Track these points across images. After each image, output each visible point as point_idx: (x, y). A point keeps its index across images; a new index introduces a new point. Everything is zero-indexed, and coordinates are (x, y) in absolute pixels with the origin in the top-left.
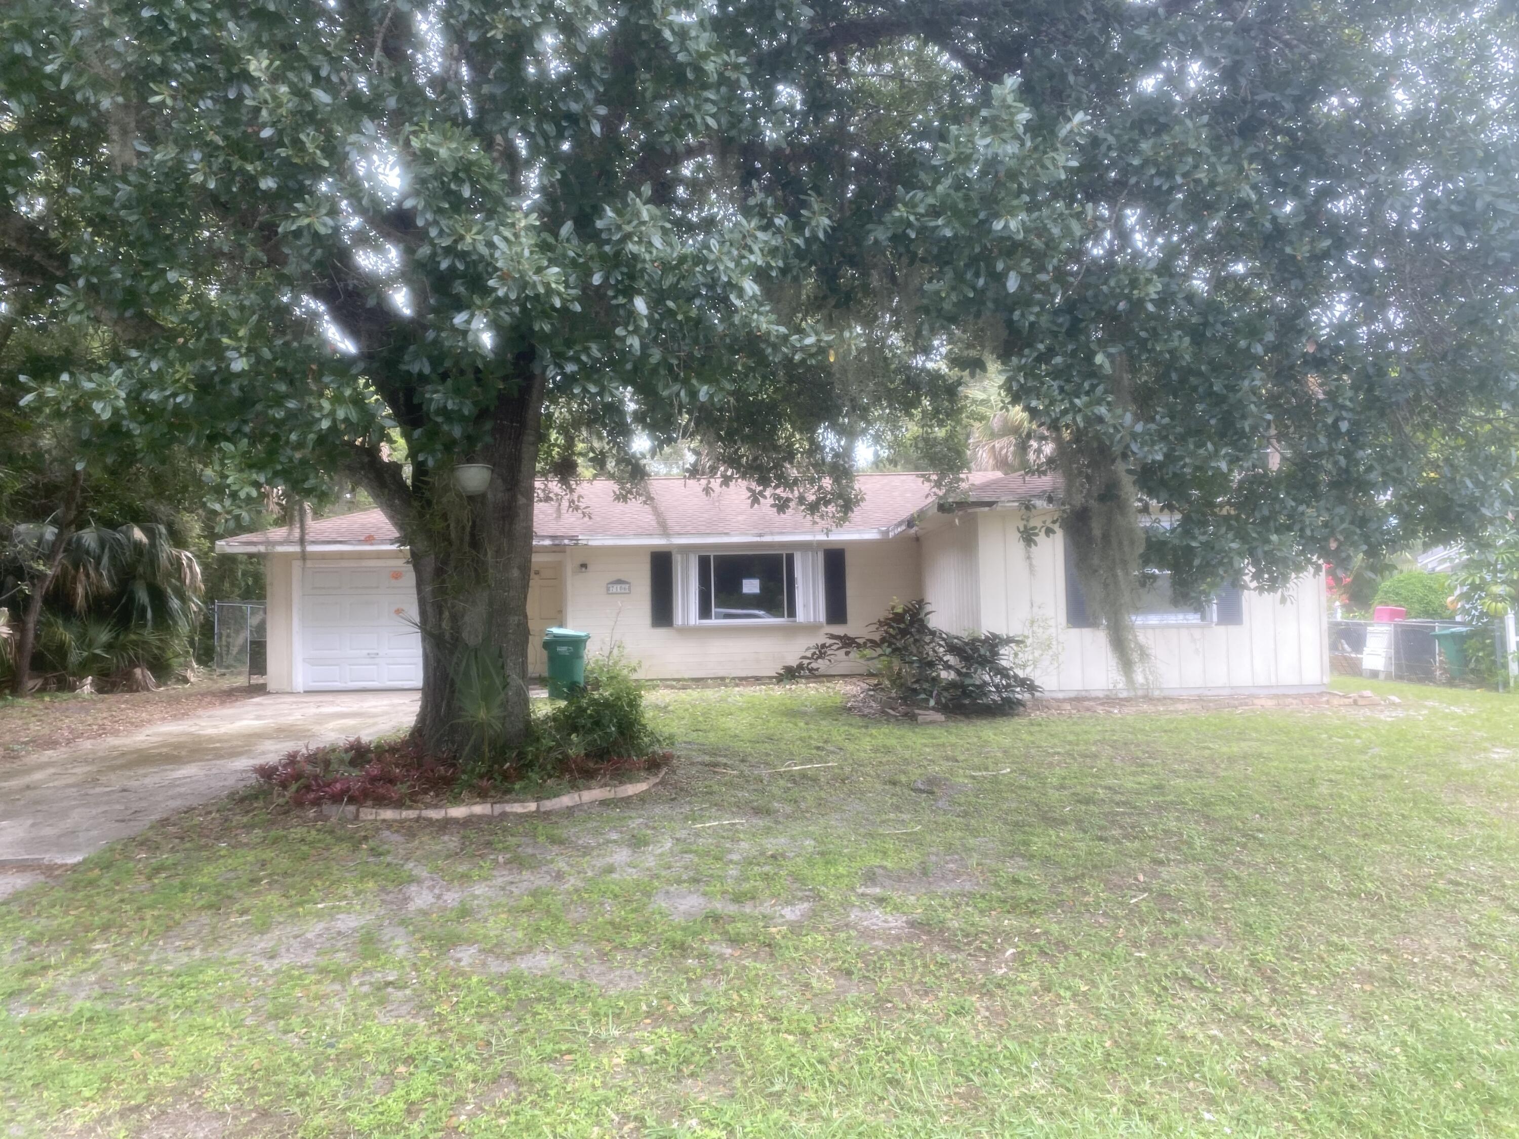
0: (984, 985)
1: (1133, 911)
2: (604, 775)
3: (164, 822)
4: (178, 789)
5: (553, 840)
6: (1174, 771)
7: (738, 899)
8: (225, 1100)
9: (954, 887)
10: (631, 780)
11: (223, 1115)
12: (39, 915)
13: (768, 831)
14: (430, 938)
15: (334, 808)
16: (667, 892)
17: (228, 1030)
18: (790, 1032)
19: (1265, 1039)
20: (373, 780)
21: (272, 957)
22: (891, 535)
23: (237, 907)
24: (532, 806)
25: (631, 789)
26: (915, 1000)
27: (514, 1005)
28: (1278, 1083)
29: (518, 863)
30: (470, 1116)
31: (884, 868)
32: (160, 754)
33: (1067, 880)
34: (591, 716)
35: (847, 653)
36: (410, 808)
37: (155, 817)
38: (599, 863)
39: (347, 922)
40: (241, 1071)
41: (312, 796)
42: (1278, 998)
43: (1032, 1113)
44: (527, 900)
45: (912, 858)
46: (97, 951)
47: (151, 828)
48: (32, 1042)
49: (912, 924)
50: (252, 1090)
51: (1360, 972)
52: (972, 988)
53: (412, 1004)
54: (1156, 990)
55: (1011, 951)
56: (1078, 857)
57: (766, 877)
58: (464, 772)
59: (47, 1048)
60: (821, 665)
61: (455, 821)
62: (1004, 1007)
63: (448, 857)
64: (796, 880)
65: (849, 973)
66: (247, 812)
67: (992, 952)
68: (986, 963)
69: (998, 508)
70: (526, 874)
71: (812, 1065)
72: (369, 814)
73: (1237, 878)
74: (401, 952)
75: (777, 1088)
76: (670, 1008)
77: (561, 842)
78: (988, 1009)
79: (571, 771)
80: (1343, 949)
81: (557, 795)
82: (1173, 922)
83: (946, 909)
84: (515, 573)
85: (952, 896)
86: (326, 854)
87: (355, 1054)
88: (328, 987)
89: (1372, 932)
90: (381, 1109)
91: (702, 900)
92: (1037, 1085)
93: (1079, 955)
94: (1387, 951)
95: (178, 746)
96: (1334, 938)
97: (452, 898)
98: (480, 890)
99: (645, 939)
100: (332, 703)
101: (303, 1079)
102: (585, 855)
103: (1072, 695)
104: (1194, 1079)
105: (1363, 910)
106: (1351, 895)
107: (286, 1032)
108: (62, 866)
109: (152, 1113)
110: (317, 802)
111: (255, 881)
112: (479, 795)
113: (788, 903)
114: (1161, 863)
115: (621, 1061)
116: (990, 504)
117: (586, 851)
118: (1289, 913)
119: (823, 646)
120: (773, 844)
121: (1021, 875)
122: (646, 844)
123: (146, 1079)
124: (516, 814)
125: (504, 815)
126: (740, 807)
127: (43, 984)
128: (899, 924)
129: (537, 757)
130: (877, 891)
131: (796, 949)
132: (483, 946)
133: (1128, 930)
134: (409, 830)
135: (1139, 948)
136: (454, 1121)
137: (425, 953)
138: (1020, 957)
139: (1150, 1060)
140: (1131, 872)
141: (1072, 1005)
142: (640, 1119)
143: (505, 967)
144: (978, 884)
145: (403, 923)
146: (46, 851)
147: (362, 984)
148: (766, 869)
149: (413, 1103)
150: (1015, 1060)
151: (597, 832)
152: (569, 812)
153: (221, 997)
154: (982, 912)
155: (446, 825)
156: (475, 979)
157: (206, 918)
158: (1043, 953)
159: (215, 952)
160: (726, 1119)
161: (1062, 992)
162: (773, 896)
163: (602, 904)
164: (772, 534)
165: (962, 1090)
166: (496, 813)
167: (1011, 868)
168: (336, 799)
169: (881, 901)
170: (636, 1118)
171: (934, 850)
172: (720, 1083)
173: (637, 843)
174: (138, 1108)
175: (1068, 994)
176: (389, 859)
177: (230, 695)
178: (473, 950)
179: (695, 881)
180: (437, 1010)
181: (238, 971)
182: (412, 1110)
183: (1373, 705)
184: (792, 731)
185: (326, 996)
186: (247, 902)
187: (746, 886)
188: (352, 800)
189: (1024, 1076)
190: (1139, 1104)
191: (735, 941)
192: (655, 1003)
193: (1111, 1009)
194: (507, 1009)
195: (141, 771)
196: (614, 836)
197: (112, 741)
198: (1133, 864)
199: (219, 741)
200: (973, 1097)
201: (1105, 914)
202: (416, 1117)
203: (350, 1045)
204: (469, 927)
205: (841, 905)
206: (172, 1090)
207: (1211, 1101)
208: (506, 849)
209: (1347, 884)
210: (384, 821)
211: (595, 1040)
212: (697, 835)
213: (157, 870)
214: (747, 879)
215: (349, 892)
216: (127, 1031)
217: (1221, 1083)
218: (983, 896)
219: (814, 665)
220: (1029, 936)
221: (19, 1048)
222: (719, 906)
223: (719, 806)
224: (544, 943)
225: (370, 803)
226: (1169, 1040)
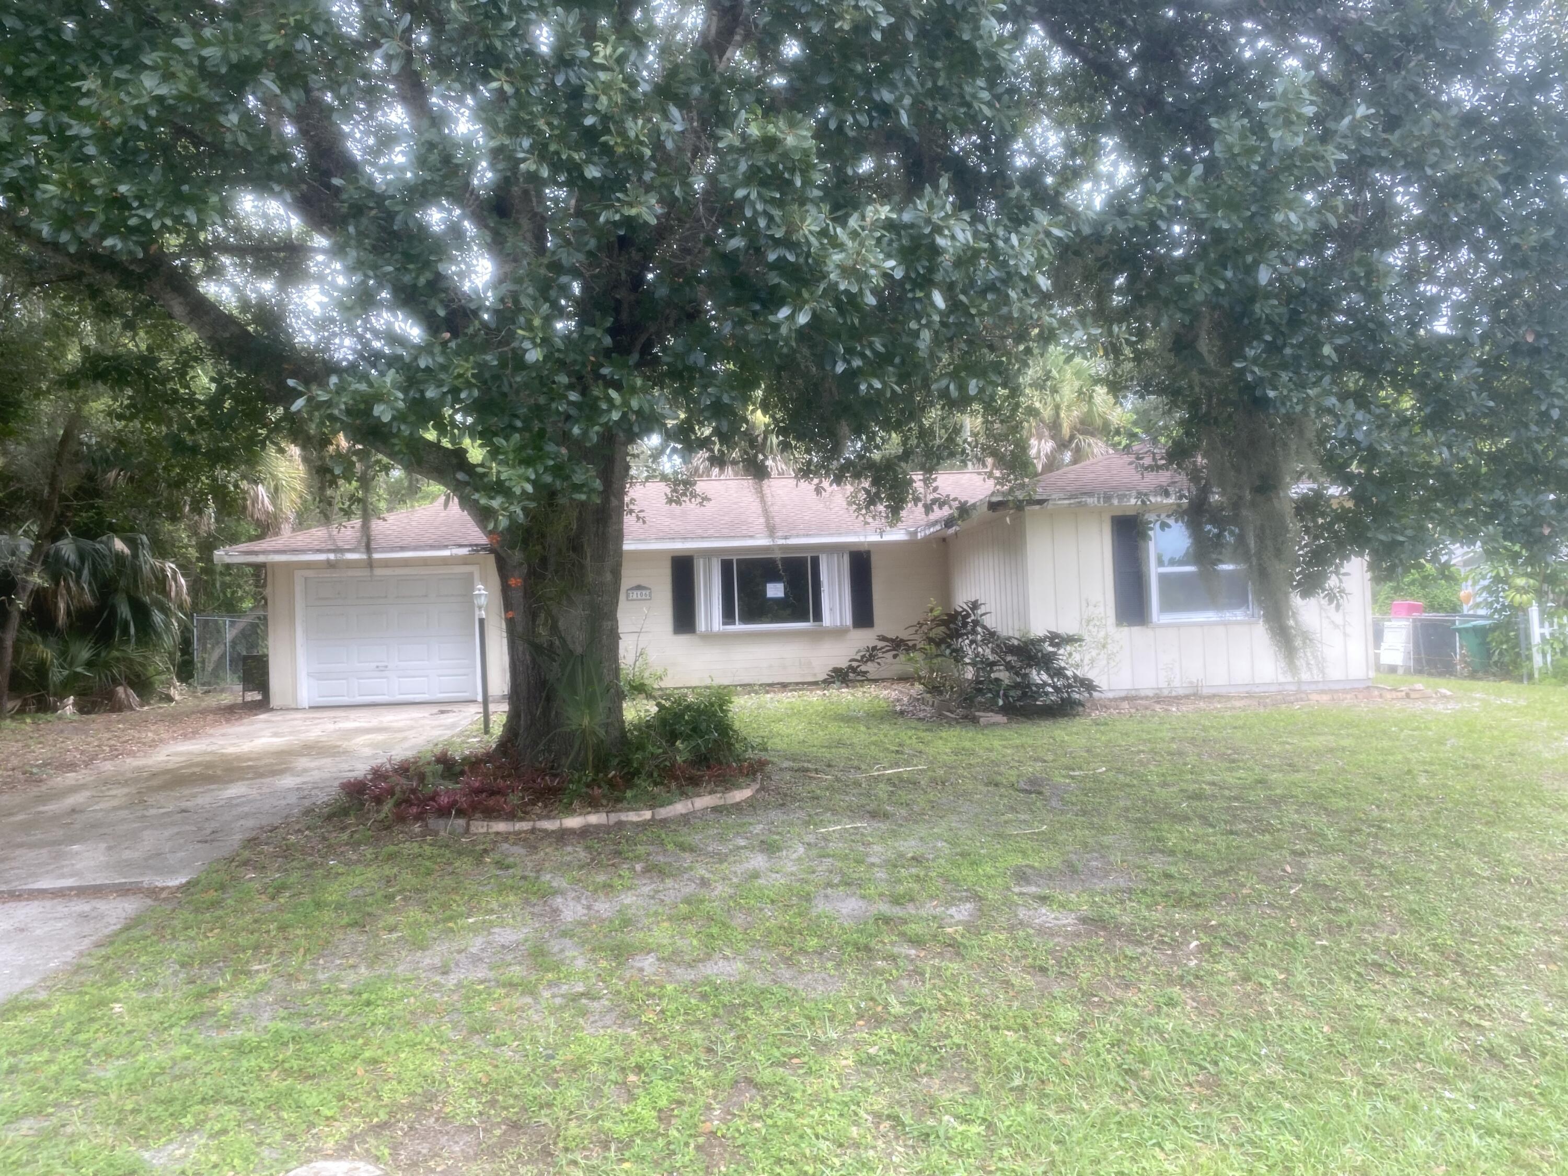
0: (1182, 978)
1: (1296, 901)
2: (709, 782)
3: (252, 842)
4: (240, 809)
5: (682, 847)
6: (1268, 766)
7: (896, 901)
8: (469, 1114)
9: (1110, 883)
10: (739, 787)
11: (473, 1128)
12: (174, 937)
13: (894, 834)
14: (601, 949)
15: (441, 822)
16: (826, 896)
17: (437, 1046)
18: (1009, 1029)
19: (1475, 1019)
20: (478, 791)
21: (444, 973)
22: (919, 536)
23: (381, 924)
24: (647, 815)
25: (740, 795)
26: (1119, 993)
27: (721, 1011)
28: (1501, 1061)
29: (655, 871)
30: (724, 1121)
31: (1032, 867)
32: (194, 774)
33: (1217, 873)
34: (687, 722)
35: (895, 656)
36: (522, 819)
37: (238, 837)
38: (739, 869)
39: (505, 936)
40: (472, 1084)
41: (414, 810)
42: (1473, 980)
43: (1275, 1097)
44: (684, 908)
45: (1050, 858)
46: (258, 971)
47: (244, 847)
48: (245, 1063)
49: (1084, 920)
50: (493, 1103)
51: (1539, 953)
52: (1171, 981)
53: (614, 1014)
54: (1353, 976)
55: (1195, 943)
56: (1219, 852)
57: (918, 879)
58: (571, 781)
59: (261, 1069)
60: (870, 667)
61: (572, 832)
62: (1210, 997)
63: (581, 868)
64: (947, 881)
65: (1043, 970)
66: (343, 829)
67: (1176, 945)
68: (1174, 955)
69: (1049, 506)
70: (669, 882)
71: (1044, 1059)
72: (480, 827)
73: (1383, 867)
74: (580, 963)
75: (1017, 1082)
76: (879, 1009)
77: (692, 850)
78: (1193, 1000)
79: (676, 778)
80: (1517, 932)
81: (671, 803)
82: (1339, 911)
83: (1112, 905)
84: (608, 577)
85: (1112, 893)
86: (450, 869)
87: (577, 1067)
88: (518, 1000)
89: (1536, 915)
90: (631, 1117)
91: (861, 903)
92: (1272, 1071)
93: (1264, 945)
94: (1557, 933)
95: (209, 765)
96: (1503, 922)
97: (604, 907)
98: (628, 899)
99: (822, 942)
100: (347, 719)
101: (537, 1091)
102: (721, 861)
103: (1123, 694)
104: (1420, 1060)
105: (1519, 894)
106: (1502, 880)
107: (497, 1046)
108: (163, 889)
109: (402, 1129)
110: (419, 817)
111: (390, 898)
112: (590, 805)
113: (950, 903)
114: (1302, 854)
115: (850, 1062)
116: (1040, 502)
117: (721, 858)
118: (1448, 899)
119: (874, 648)
120: (909, 846)
121: (1173, 870)
122: (779, 849)
123: (379, 1098)
124: (632, 823)
125: (620, 825)
126: (854, 812)
127: (225, 1003)
128: (1070, 921)
129: (642, 765)
130: (1033, 889)
131: (981, 948)
132: (660, 955)
133: (1297, 920)
134: (533, 840)
135: (1317, 936)
136: (708, 1127)
137: (603, 964)
138: (1205, 948)
139: (1370, 1042)
140: (1277, 864)
141: (1276, 994)
142: (895, 1118)
143: (691, 975)
144: (1131, 880)
145: (564, 934)
146: (141, 874)
147: (554, 996)
148: (914, 871)
149: (660, 1111)
150: (1243, 1047)
151: (722, 838)
152: (685, 819)
153: (412, 1013)
154: (1148, 907)
155: (563, 836)
156: (670, 987)
157: (354, 935)
158: (1227, 944)
159: (383, 971)
160: (981, 1114)
161: (1263, 981)
162: (932, 898)
163: (761, 910)
164: (798, 536)
165: (1201, 1078)
166: (611, 822)
167: (1157, 863)
168: (444, 812)
169: (1043, 899)
170: (889, 1117)
171: (1070, 848)
172: (956, 1080)
173: (769, 848)
174: (383, 1125)
175: (1269, 983)
176: (518, 872)
177: (231, 712)
178: (651, 959)
179: (848, 884)
180: (644, 1019)
181: (416, 987)
182: (664, 1116)
183: (1426, 698)
184: (860, 736)
185: (521, 1009)
186: (391, 920)
187: (901, 889)
188: (461, 813)
189: (1255, 1063)
190: (1378, 1086)
191: (916, 941)
192: (863, 1005)
193: (1314, 995)
194: (715, 1015)
195: (186, 792)
196: (742, 843)
197: (131, 763)
198: (1275, 856)
199: (250, 759)
200: (1213, 1084)
201: (1270, 905)
202: (669, 1124)
203: (570, 1057)
204: (636, 937)
205: (1004, 904)
206: (411, 1106)
207: (1444, 1080)
208: (638, 858)
209: (1492, 868)
210: (497, 833)
211: (815, 1042)
212: (825, 838)
213: (280, 889)
214: (899, 881)
215: (494, 905)
216: (338, 1049)
217: (1448, 1062)
218: (1144, 892)
219: (863, 668)
220: (1205, 927)
221: (234, 1071)
222: (885, 908)
223: (834, 812)
224: (721, 950)
225: (478, 815)
226: (1383, 1024)
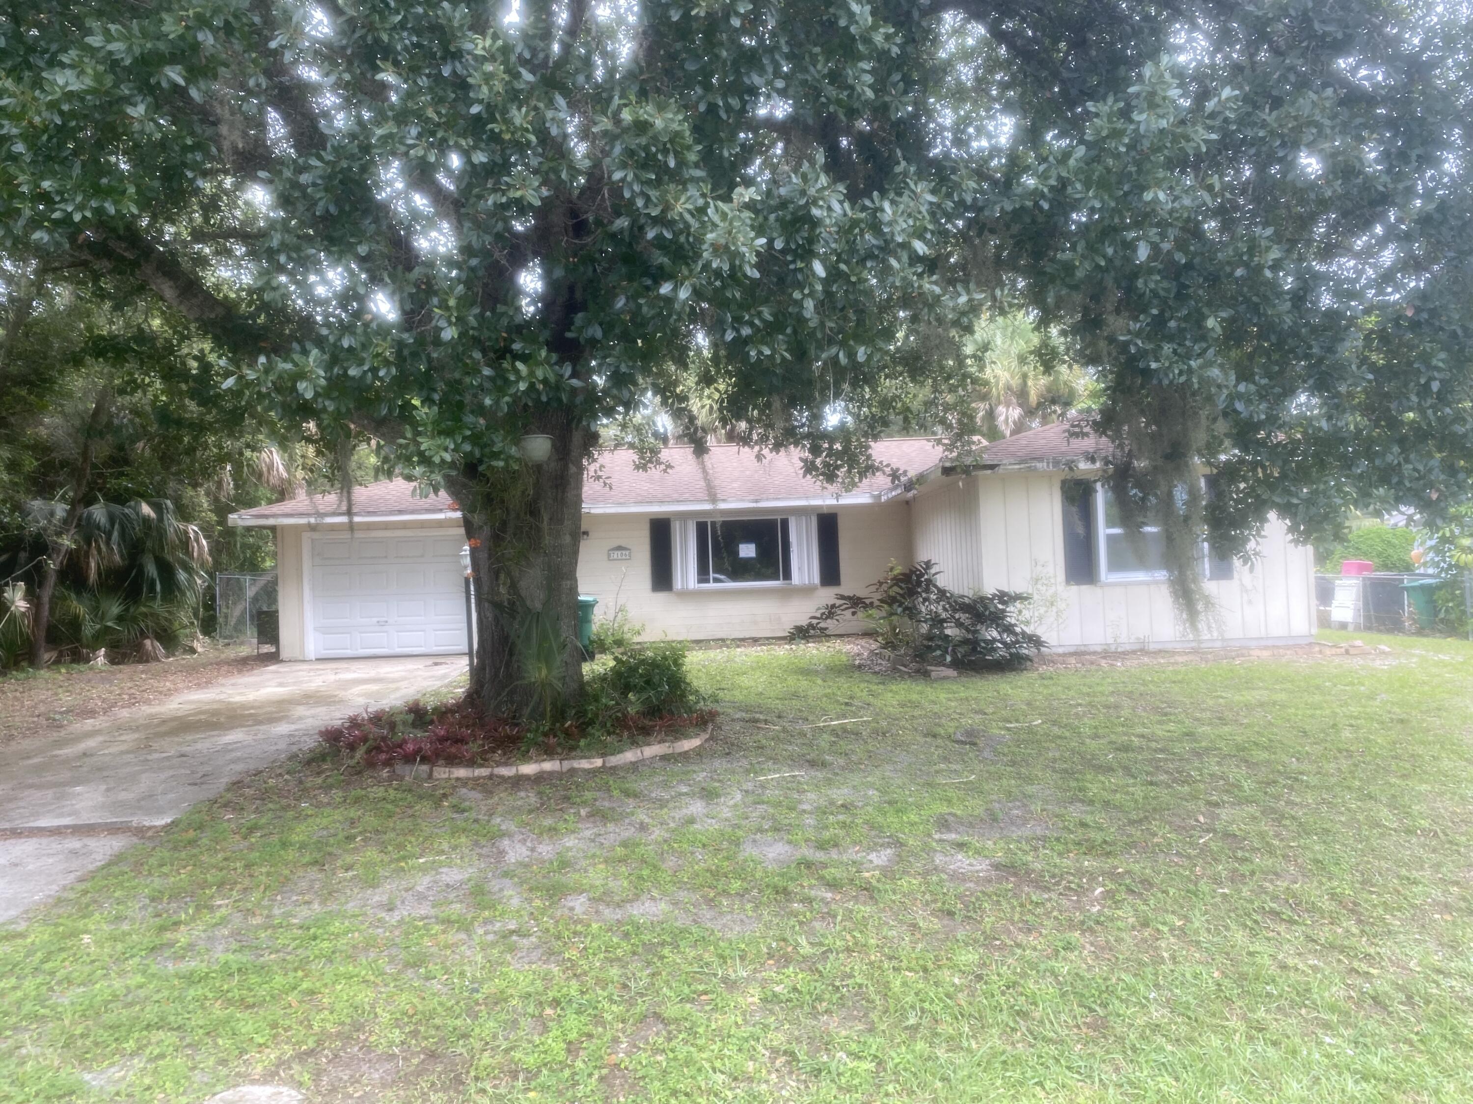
0: (1083, 923)
1: (1204, 850)
2: (660, 731)
3: (237, 785)
4: (234, 755)
5: (627, 793)
6: (1197, 720)
7: (821, 846)
8: (391, 1044)
9: (1026, 831)
10: (687, 737)
11: (393, 1056)
12: (150, 874)
13: (829, 782)
14: (538, 889)
15: (407, 768)
16: (754, 841)
17: (372, 978)
18: (910, 969)
19: (1364, 967)
20: (442, 740)
21: (390, 910)
22: (884, 499)
23: (339, 863)
24: (598, 762)
25: (688, 744)
26: (1021, 937)
27: (640, 950)
28: (1385, 1008)
29: (599, 816)
30: (629, 1054)
31: (954, 815)
32: (200, 721)
33: (1132, 823)
34: (641, 676)
35: (854, 614)
36: (481, 766)
37: (225, 780)
38: (677, 814)
39: (452, 875)
40: (398, 1015)
41: (383, 756)
42: (1367, 929)
43: (1160, 1040)
44: (620, 851)
45: (976, 806)
46: (220, 906)
47: (228, 790)
48: (192, 992)
49: (997, 867)
50: (415, 1034)
51: (1436, 903)
52: (1072, 927)
53: (540, 951)
54: (1249, 923)
55: (1100, 889)
56: (1136, 801)
57: (843, 826)
58: (529, 731)
59: (206, 998)
60: (830, 624)
61: (527, 778)
62: (1107, 942)
63: (530, 812)
64: (872, 828)
65: (951, 914)
66: (319, 774)
67: (1081, 891)
68: (1078, 901)
69: (1001, 470)
70: (610, 826)
71: (940, 999)
72: (442, 773)
73: (1293, 818)
74: (515, 902)
75: (912, 1021)
76: (790, 949)
77: (636, 796)
78: (1092, 944)
79: (629, 728)
80: (1415, 882)
81: (621, 751)
82: (1245, 860)
83: (1026, 853)
84: (567, 539)
85: (1028, 841)
86: (410, 812)
87: (499, 1000)
88: (453, 936)
89: (1437, 867)
90: (541, 1048)
91: (787, 848)
92: (1157, 1014)
93: (1166, 892)
94: (1456, 883)
95: (215, 713)
96: (1404, 872)
97: (546, 850)
98: (570, 842)
99: (745, 885)
100: (348, 670)
101: (458, 1022)
102: (662, 807)
103: (1072, 650)
104: (1306, 1006)
105: (1423, 846)
106: (1409, 832)
107: (427, 979)
108: (150, 828)
109: (327, 1057)
110: (388, 763)
111: (350, 838)
112: (546, 753)
113: (871, 849)
114: (1216, 805)
115: (756, 999)
116: (992, 467)
117: (662, 804)
118: (1353, 849)
119: (833, 606)
120: (840, 794)
121: (1088, 819)
122: (718, 796)
123: (310, 1027)
124: (584, 770)
125: (573, 771)
126: (795, 761)
127: (182, 937)
128: (984, 867)
129: (596, 715)
130: (953, 836)
131: (894, 893)
132: (591, 895)
133: (1204, 868)
134: (488, 786)
135: (1220, 884)
136: (614, 1059)
137: (538, 903)
138: (1109, 895)
139: (1259, 987)
140: (1190, 814)
141: (1172, 940)
142: (792, 1054)
143: (619, 915)
144: (1047, 828)
145: (506, 874)
146: (132, 814)
147: (486, 933)
148: (841, 818)
149: (570, 1043)
150: (1134, 992)
151: (665, 785)
152: (634, 767)
153: (354, 947)
154: (1060, 854)
155: (518, 782)
156: (595, 926)
157: (314, 873)
158: (1130, 891)
159: (333, 906)
160: (872, 1052)
161: (1160, 927)
162: (855, 843)
163: (692, 853)
164: (767, 499)
165: (1088, 1020)
166: (565, 769)
167: (1075, 812)
168: (409, 759)
169: (961, 846)
170: (785, 1053)
171: (995, 797)
172: (855, 1018)
173: (708, 795)
174: (311, 1053)
175: (1165, 929)
176: (473, 815)
177: (244, 664)
178: (583, 899)
179: (777, 830)
180: (567, 956)
181: (362, 923)
182: (572, 1049)
183: (1364, 654)
184: (816, 688)
185: (456, 944)
186: (349, 859)
187: (827, 835)
188: (424, 760)
189: (1144, 1006)
190: (1260, 1030)
191: (833, 885)
192: (774, 945)
193: (1209, 942)
194: (634, 953)
195: (189, 738)
196: (684, 789)
197: (146, 710)
198: (1190, 806)
199: (252, 708)
200: (1100, 1026)
201: (1178, 854)
202: (577, 1056)
203: (493, 990)
204: (572, 878)
205: (923, 850)
206: (339, 1034)
207: (1327, 1026)
208: (584, 803)
209: (1400, 821)
210: (458, 779)
211: (725, 980)
212: (763, 786)
213: (251, 830)
214: (826, 828)
215: (445, 846)
216: (279, 980)
217: (1333, 1009)
218: (1058, 839)
219: (822, 625)
220: (1112, 875)
221: (181, 999)
222: (808, 853)
223: (775, 760)
224: (649, 891)
225: (441, 762)
226: (1273, 970)
